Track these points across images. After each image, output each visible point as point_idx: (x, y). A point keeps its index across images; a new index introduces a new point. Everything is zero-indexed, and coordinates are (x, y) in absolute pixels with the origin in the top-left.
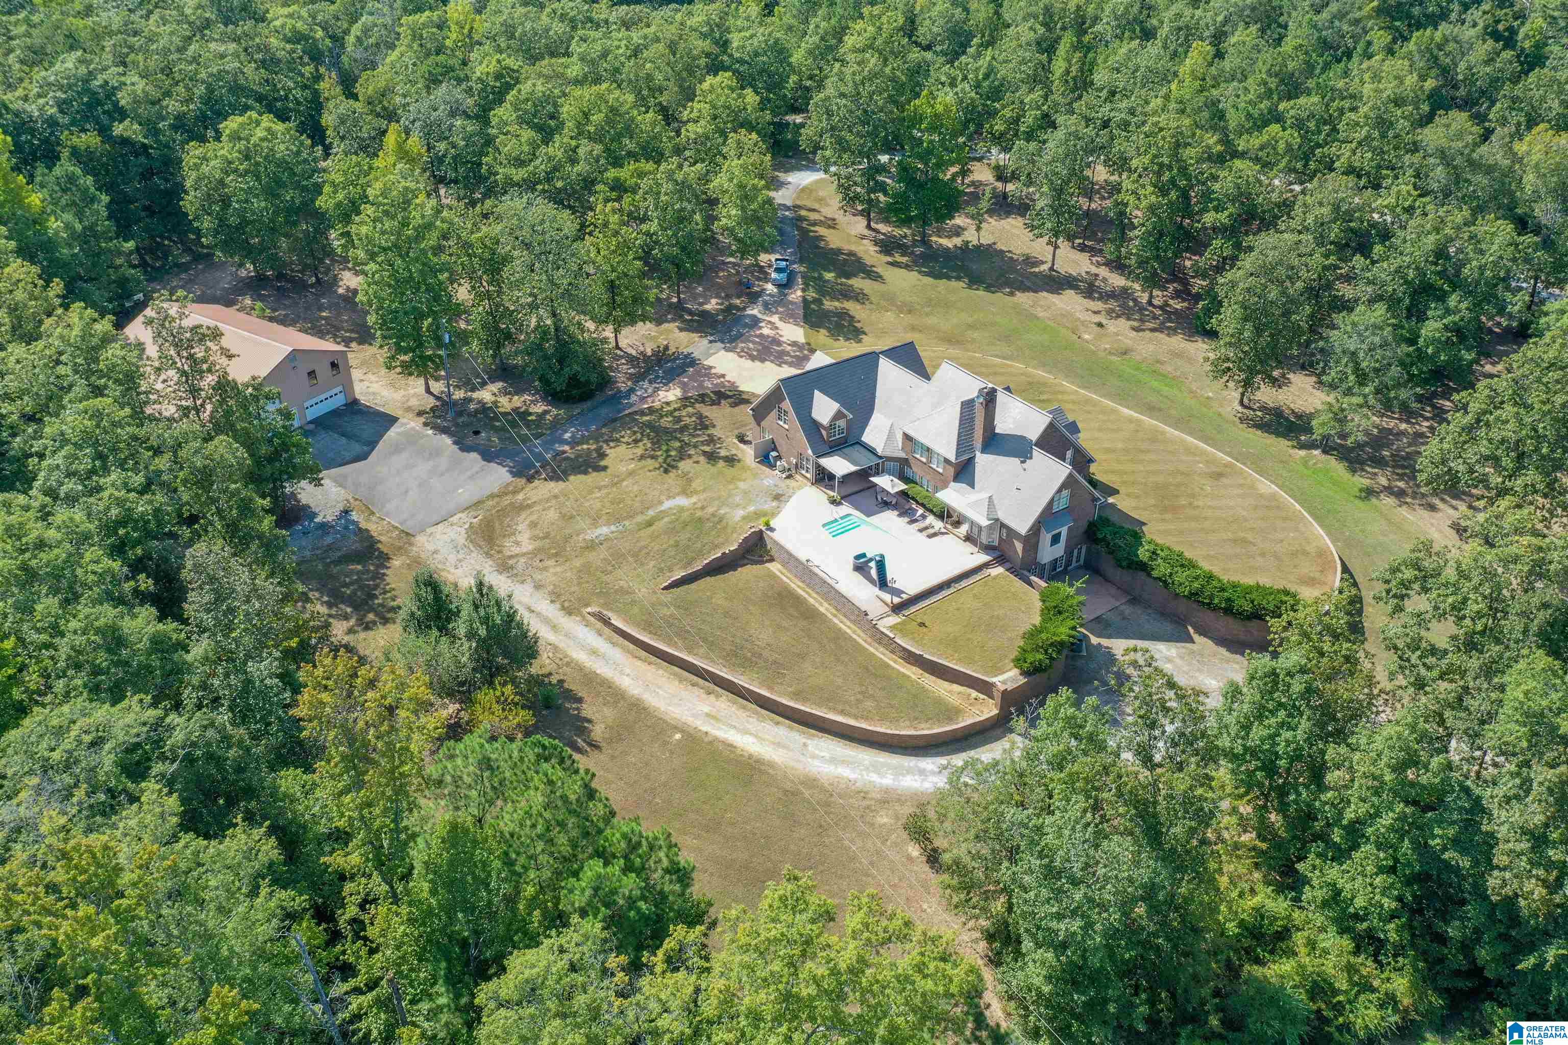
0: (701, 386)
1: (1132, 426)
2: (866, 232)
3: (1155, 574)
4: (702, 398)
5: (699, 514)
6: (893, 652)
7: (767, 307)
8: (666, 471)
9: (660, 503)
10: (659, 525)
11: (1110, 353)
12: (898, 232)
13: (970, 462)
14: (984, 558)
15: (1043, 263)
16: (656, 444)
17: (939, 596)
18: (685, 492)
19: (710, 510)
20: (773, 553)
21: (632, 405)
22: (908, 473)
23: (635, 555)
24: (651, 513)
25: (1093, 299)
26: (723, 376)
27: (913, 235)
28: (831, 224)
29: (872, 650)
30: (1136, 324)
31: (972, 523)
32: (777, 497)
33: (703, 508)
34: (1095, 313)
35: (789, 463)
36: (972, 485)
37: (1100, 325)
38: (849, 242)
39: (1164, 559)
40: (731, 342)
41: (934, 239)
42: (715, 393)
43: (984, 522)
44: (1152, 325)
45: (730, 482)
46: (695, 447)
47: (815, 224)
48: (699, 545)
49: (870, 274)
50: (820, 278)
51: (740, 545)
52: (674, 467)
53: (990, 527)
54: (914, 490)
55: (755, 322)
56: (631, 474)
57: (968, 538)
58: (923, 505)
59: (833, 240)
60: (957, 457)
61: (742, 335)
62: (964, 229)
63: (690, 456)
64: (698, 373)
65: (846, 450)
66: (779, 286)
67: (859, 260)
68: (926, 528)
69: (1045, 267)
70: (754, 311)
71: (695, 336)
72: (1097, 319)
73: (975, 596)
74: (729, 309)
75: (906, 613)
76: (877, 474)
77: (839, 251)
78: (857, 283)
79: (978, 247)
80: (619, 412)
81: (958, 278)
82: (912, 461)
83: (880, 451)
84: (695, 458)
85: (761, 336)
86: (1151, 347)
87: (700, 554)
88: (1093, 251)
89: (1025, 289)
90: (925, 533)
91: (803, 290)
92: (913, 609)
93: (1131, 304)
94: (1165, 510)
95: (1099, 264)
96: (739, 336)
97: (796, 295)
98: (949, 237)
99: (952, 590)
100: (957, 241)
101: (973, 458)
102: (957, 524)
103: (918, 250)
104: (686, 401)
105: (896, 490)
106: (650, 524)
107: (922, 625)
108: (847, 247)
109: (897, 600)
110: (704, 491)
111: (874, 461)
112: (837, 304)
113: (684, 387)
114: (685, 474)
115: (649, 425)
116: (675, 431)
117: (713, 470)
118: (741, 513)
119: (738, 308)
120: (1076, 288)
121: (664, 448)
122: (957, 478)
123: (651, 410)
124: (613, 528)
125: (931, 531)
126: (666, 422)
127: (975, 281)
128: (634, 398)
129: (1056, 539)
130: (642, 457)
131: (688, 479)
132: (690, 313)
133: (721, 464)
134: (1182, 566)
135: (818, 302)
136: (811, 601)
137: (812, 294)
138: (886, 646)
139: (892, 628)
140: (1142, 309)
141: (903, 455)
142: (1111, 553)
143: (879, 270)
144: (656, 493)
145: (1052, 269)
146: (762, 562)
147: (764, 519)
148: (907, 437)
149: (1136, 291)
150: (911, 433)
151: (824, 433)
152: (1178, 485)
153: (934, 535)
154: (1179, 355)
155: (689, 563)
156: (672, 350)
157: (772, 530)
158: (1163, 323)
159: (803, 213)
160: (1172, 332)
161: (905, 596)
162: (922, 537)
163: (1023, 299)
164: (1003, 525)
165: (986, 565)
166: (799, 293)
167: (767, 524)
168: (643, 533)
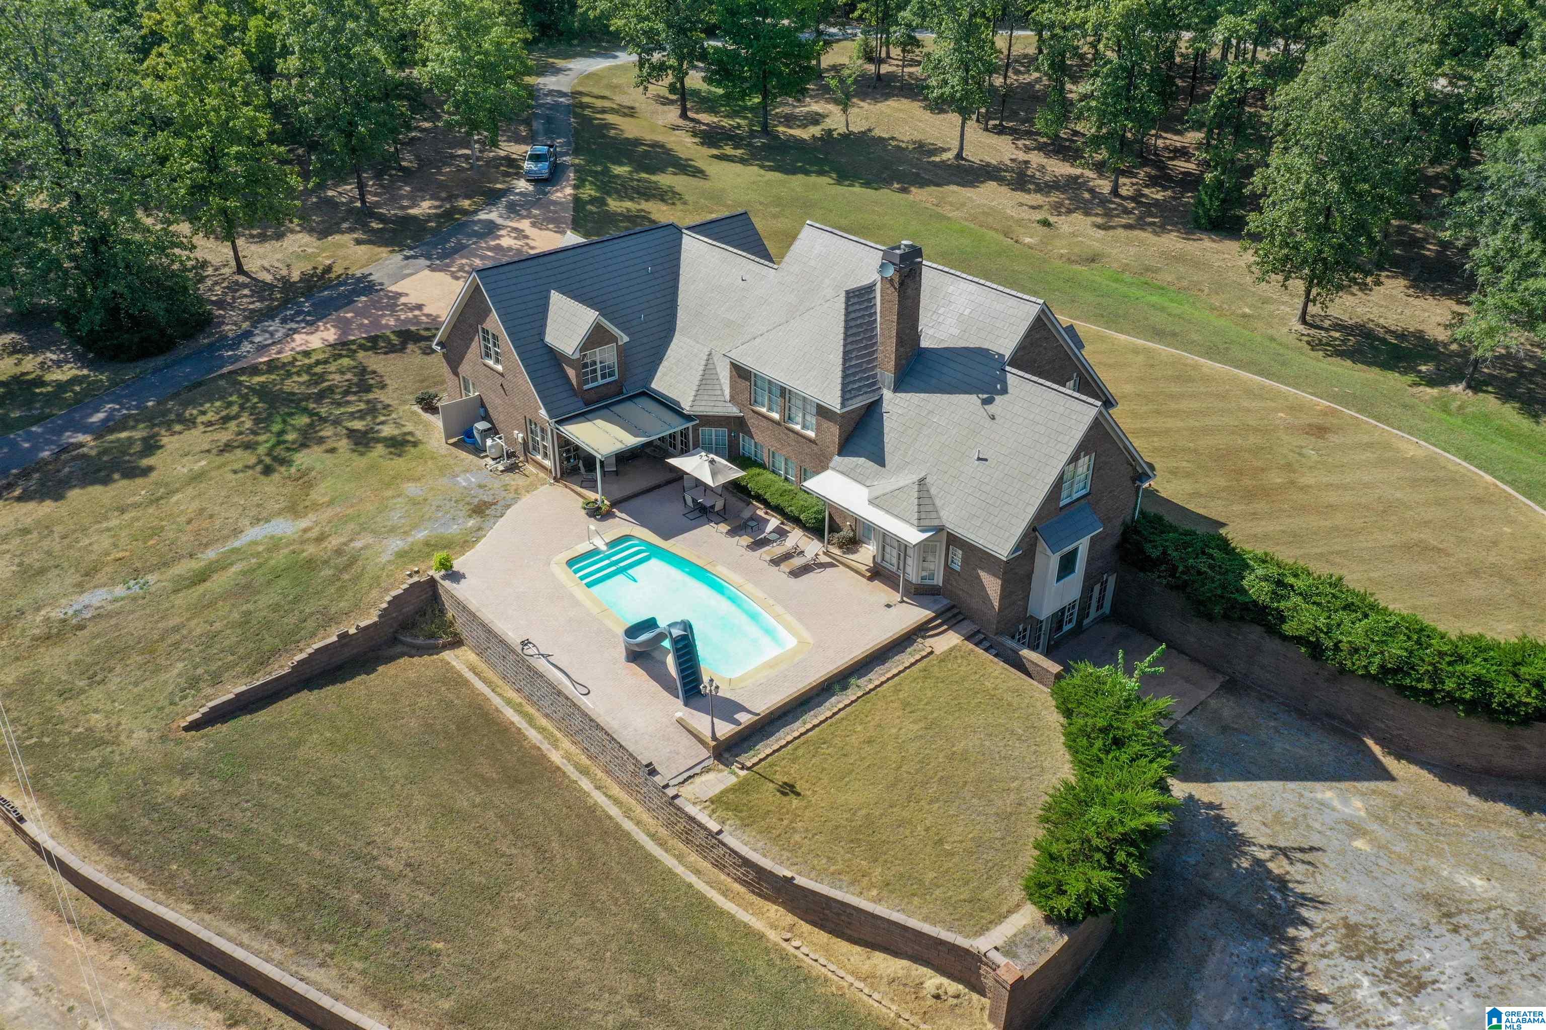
0: (376, 323)
1: (1140, 358)
2: (681, 122)
3: (1289, 628)
4: (373, 343)
5: (311, 550)
6: (719, 865)
7: (513, 210)
8: (268, 471)
9: (237, 532)
10: (219, 582)
11: (1070, 261)
12: (726, 123)
13: (873, 410)
14: (916, 614)
15: (944, 150)
16: (262, 422)
17: (824, 711)
18: (293, 510)
19: (334, 542)
20: (458, 627)
21: (238, 359)
22: (747, 446)
23: (150, 650)
24: (211, 554)
25: (1028, 191)
26: (420, 307)
27: (751, 125)
28: (630, 112)
29: (669, 861)
30: (1099, 220)
31: (885, 539)
32: (480, 510)
33: (320, 539)
34: (1033, 208)
35: (511, 441)
36: (881, 462)
37: (1046, 223)
38: (653, 131)
39: (1305, 596)
40: (441, 257)
41: (781, 129)
42: (399, 334)
43: (913, 536)
44: (1124, 221)
45: (388, 485)
46: (337, 422)
47: (604, 111)
48: (291, 620)
49: (684, 167)
50: (606, 171)
51: (384, 614)
52: (283, 462)
53: (923, 546)
54: (759, 480)
55: (491, 229)
56: (197, 478)
57: (877, 573)
58: (778, 510)
59: (630, 129)
60: (843, 405)
61: (464, 247)
62: (823, 116)
63: (321, 441)
64: (376, 305)
65: (618, 409)
66: (536, 181)
67: (667, 152)
68: (787, 556)
69: (949, 156)
70: (493, 215)
71: (383, 252)
72: (1039, 216)
73: (905, 705)
74: (448, 215)
75: (749, 759)
76: (685, 451)
77: (637, 142)
78: (665, 179)
79: (845, 137)
80: (211, 371)
81: (821, 173)
82: (752, 422)
83: (687, 406)
84: (330, 444)
85: (498, 249)
86: (1132, 251)
87: (291, 639)
88: (1015, 133)
89: (923, 183)
90: (785, 567)
91: (576, 187)
92: (764, 749)
93: (1087, 196)
94: (1250, 495)
95: (1027, 149)
96: (459, 249)
97: (564, 193)
98: (805, 126)
99: (852, 694)
100: (815, 131)
101: (878, 403)
102: (852, 544)
103: (758, 142)
104: (342, 347)
105: (722, 480)
106: (202, 577)
107: (788, 789)
108: (649, 137)
109: (725, 729)
110: (331, 503)
111: (678, 426)
112: (629, 204)
113: (344, 326)
114: (303, 474)
115: (263, 392)
116: (307, 398)
117: (361, 462)
118: (396, 544)
119: (465, 212)
120: (1000, 180)
121: (276, 428)
122: (846, 447)
123: (272, 366)
124: (120, 591)
125: (797, 562)
126: (295, 385)
127: (844, 176)
128: (246, 347)
129: (1067, 565)
130: (228, 447)
131: (306, 482)
132: (381, 218)
133: (380, 449)
134: (1348, 607)
135: (600, 202)
136: (533, 735)
137: (588, 192)
138: (702, 850)
139: (717, 802)
140: (1103, 202)
141: (733, 411)
142: (1181, 587)
143: (699, 164)
144: (233, 513)
145: (959, 156)
146: (435, 650)
147: (439, 556)
148: (740, 372)
149: (1090, 179)
150: (748, 361)
151: (571, 373)
152: (1257, 451)
153: (805, 569)
154: (1180, 258)
155: (263, 662)
156: (338, 270)
157: (455, 577)
158: (1140, 218)
159: (586, 100)
160: (1160, 229)
161: (744, 719)
162: (779, 575)
163: (920, 195)
164: (953, 540)
165: (920, 631)
166: (569, 191)
167: (445, 565)
168: (180, 600)
